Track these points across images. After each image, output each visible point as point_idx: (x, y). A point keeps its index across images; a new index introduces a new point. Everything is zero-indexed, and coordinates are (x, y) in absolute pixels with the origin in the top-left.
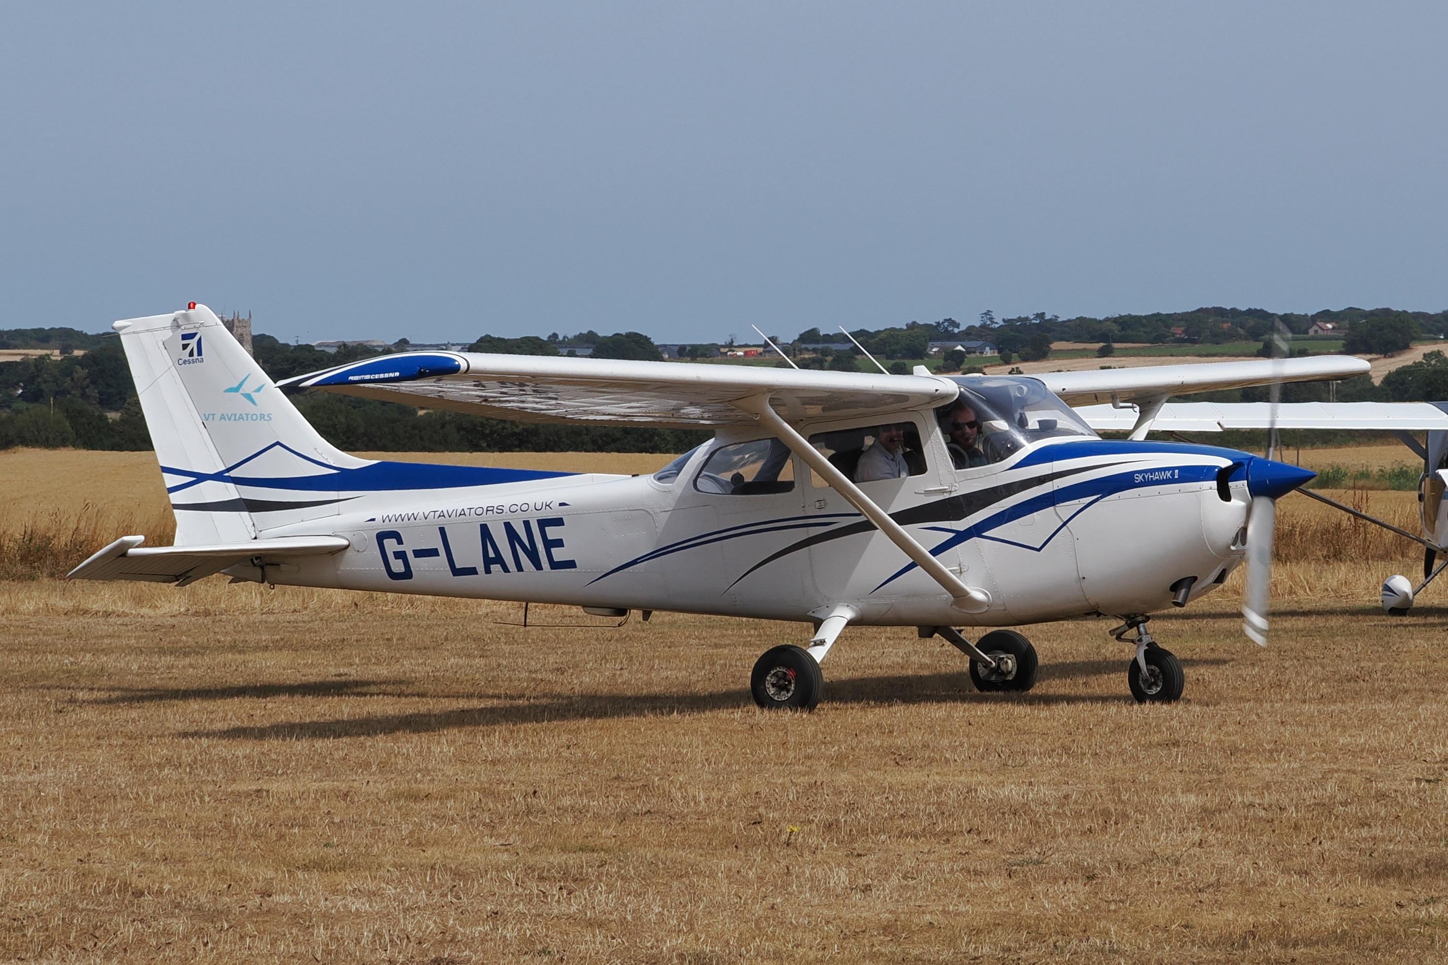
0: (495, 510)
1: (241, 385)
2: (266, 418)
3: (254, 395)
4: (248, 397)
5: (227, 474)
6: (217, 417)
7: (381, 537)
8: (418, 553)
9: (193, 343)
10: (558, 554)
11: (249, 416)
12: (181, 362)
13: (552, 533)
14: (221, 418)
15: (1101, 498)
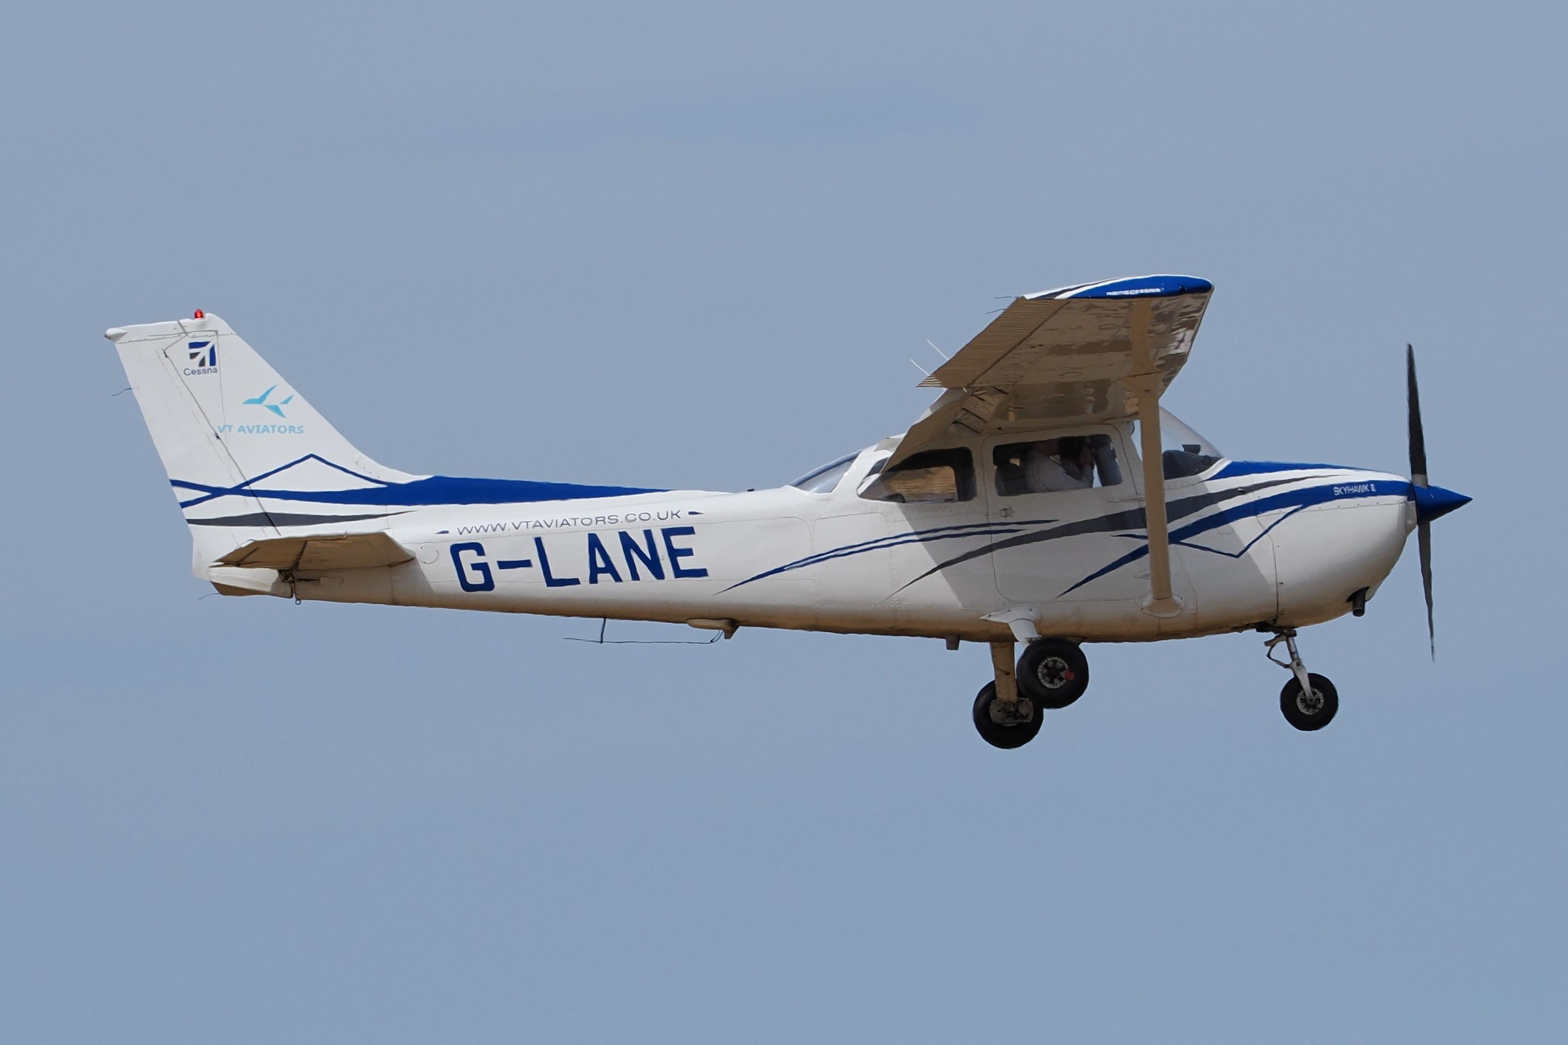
0: (607, 520)
1: (263, 397)
2: (296, 430)
3: (282, 408)
4: (276, 409)
5: (246, 488)
6: (235, 428)
7: (456, 550)
8: (503, 565)
9: (204, 352)
10: (685, 563)
11: (276, 429)
12: (187, 372)
13: (678, 542)
14: (239, 430)
15: (1302, 508)
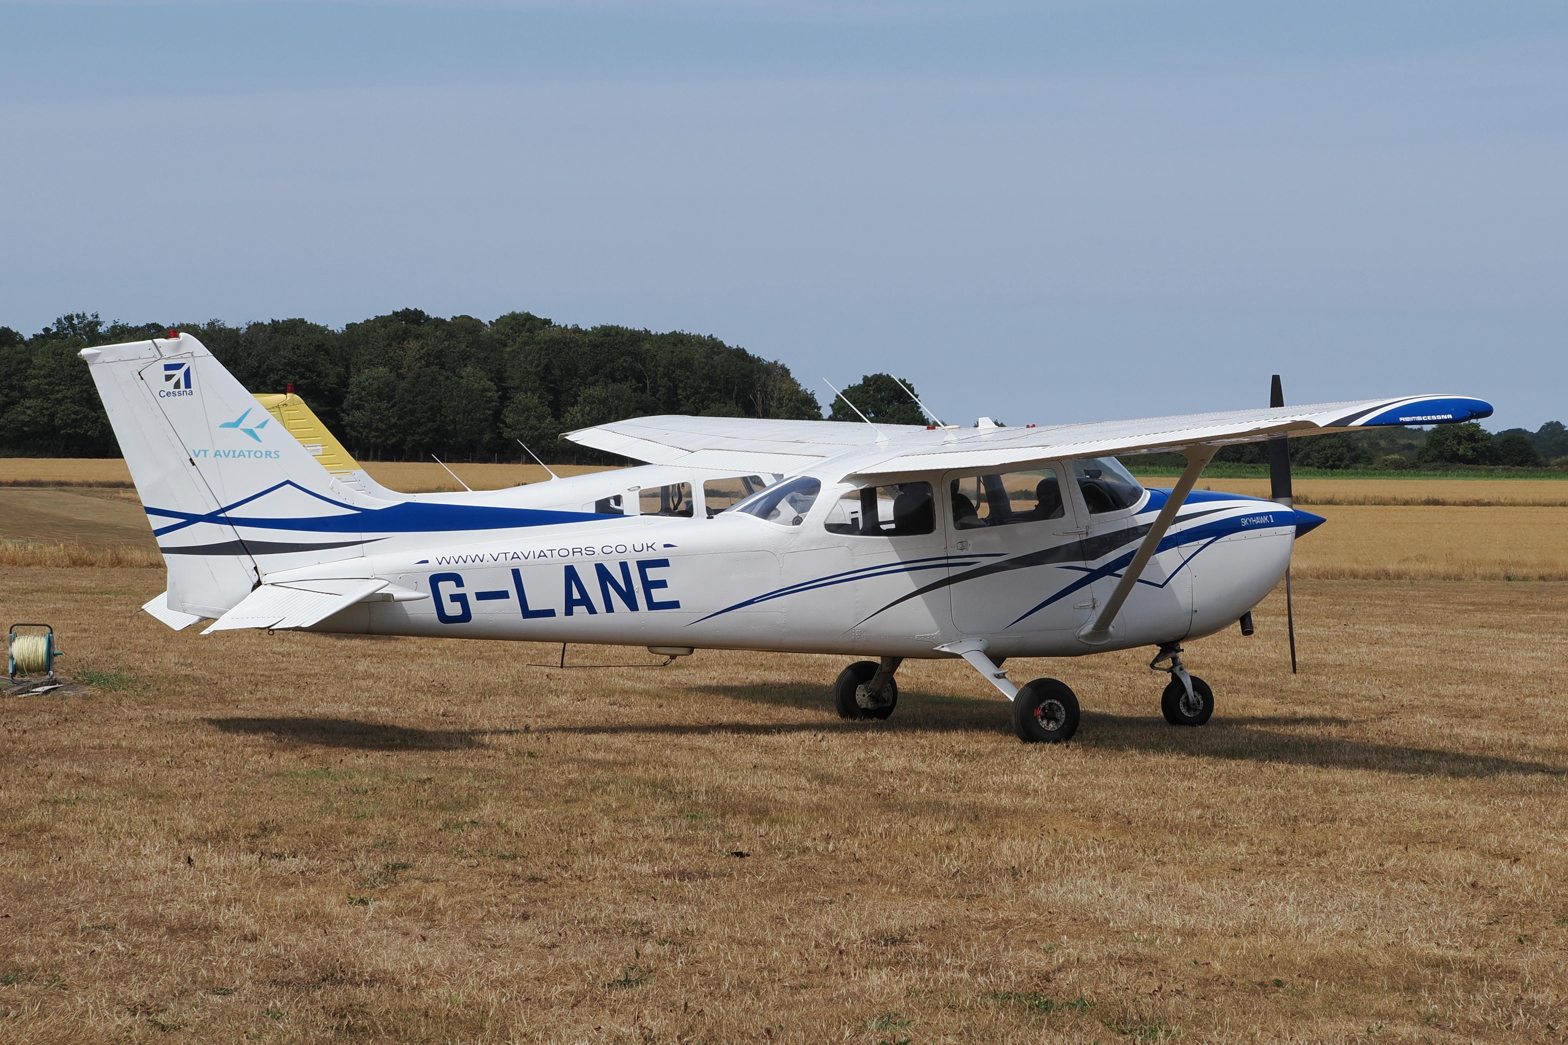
0: (584, 552)
1: (240, 420)
2: (273, 455)
3: (257, 431)
4: (251, 433)
5: (222, 515)
6: (211, 453)
7: (435, 580)
8: (481, 596)
9: (179, 374)
10: (658, 595)
11: (252, 454)
12: (163, 394)
13: (653, 574)
14: (216, 455)
15: (1216, 539)
